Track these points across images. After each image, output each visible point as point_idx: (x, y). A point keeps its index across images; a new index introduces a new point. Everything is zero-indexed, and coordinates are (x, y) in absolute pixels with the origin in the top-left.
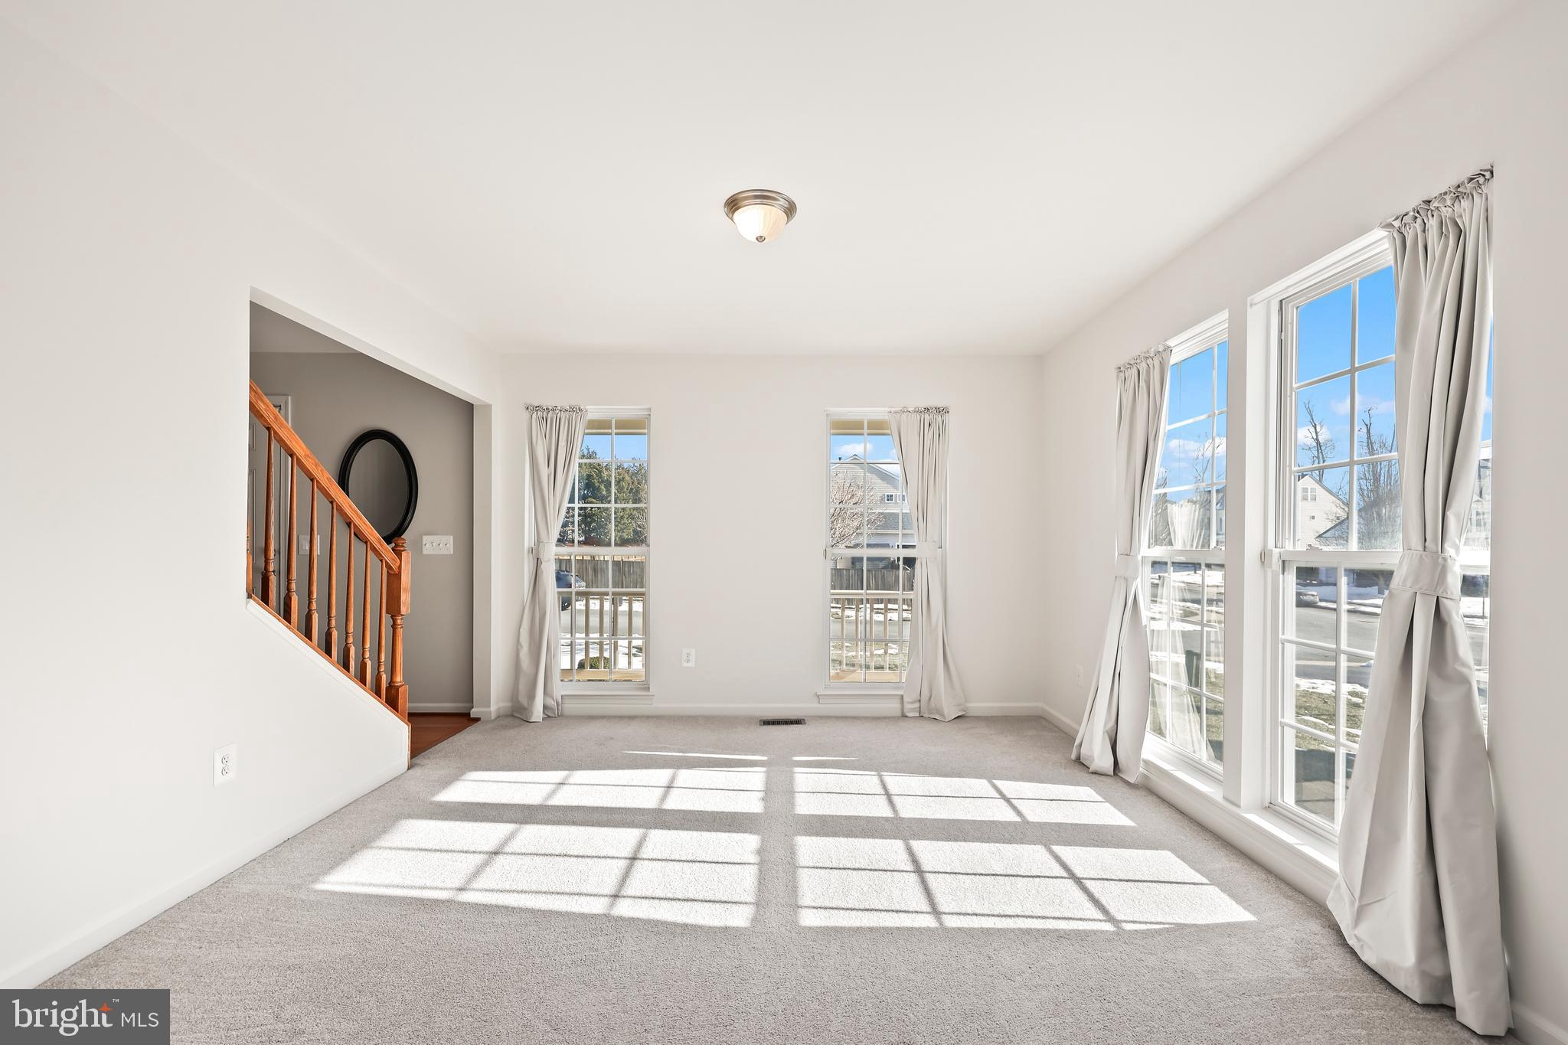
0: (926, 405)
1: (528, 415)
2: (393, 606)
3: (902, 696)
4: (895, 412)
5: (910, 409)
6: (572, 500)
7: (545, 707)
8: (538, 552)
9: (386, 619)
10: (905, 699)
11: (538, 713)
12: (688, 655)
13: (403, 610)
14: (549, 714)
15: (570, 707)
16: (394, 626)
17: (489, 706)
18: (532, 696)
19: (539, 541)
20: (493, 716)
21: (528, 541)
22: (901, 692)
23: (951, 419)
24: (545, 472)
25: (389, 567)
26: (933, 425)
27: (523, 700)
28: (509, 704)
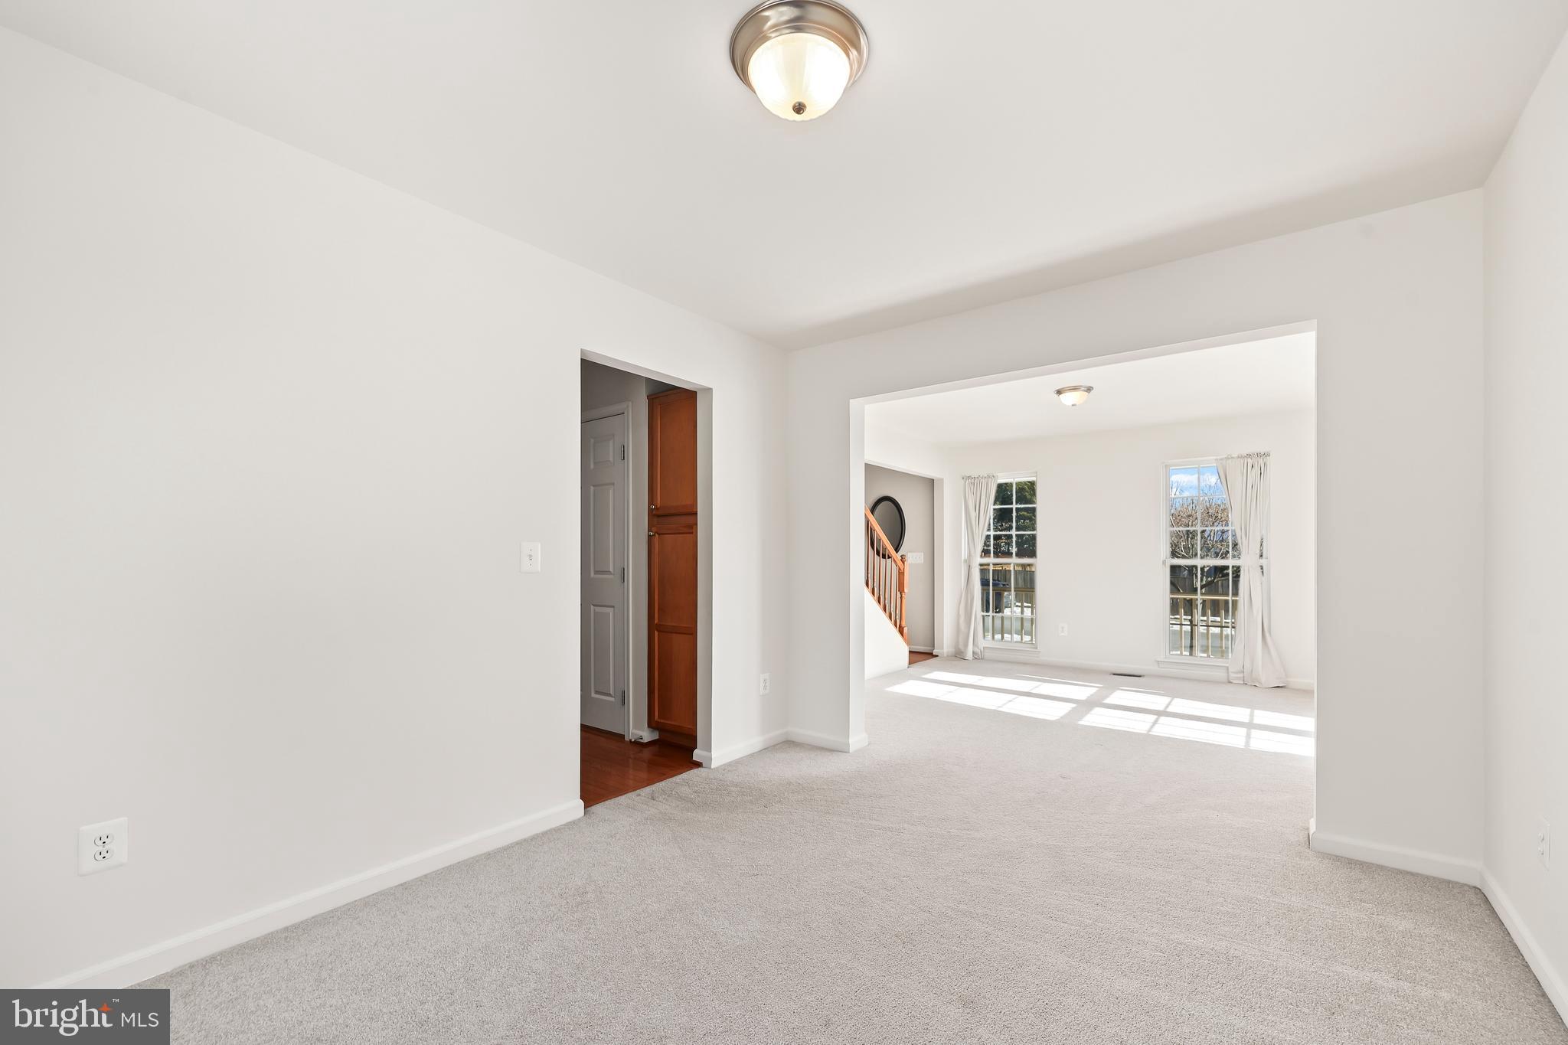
0: (1248, 452)
1: (963, 482)
2: (901, 588)
3: (1228, 667)
4: (1221, 459)
5: (1233, 456)
6: (989, 530)
7: (973, 652)
8: (970, 562)
9: (898, 593)
10: (1230, 670)
11: (969, 655)
12: (1063, 628)
13: (905, 590)
14: (976, 657)
15: (988, 654)
16: (901, 598)
17: (943, 648)
18: (966, 645)
19: (970, 555)
20: (945, 655)
21: (964, 555)
22: (1227, 665)
23: (1271, 461)
24: (973, 515)
25: (900, 569)
26: (1256, 466)
27: (961, 647)
28: (954, 650)
